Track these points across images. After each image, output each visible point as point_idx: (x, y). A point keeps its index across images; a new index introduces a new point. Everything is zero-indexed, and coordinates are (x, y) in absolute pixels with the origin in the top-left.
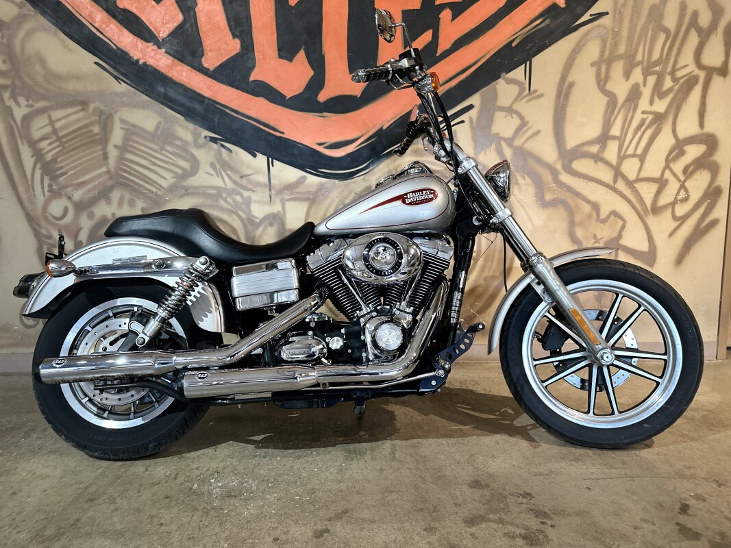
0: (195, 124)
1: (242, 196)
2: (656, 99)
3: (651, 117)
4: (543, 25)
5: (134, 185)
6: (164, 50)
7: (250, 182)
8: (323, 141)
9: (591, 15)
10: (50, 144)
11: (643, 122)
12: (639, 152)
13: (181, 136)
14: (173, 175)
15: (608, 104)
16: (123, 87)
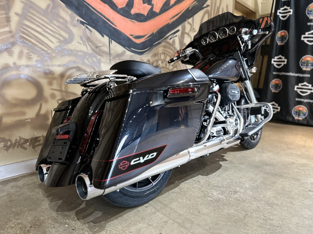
1: (96, 58)
4: (196, 4)
7: (100, 50)
8: (133, 34)
13: (63, 16)
14: (58, 41)
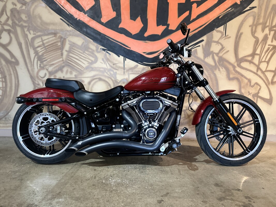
0: (97, 43)
1: (113, 71)
2: (274, 40)
3: (271, 47)
4: (231, 10)
5: (72, 66)
6: (87, 15)
8: (145, 52)
9: (250, 8)
10: (41, 49)
11: (269, 49)
12: (267, 60)
13: (91, 48)
15: (255, 42)
16: (70, 28)
